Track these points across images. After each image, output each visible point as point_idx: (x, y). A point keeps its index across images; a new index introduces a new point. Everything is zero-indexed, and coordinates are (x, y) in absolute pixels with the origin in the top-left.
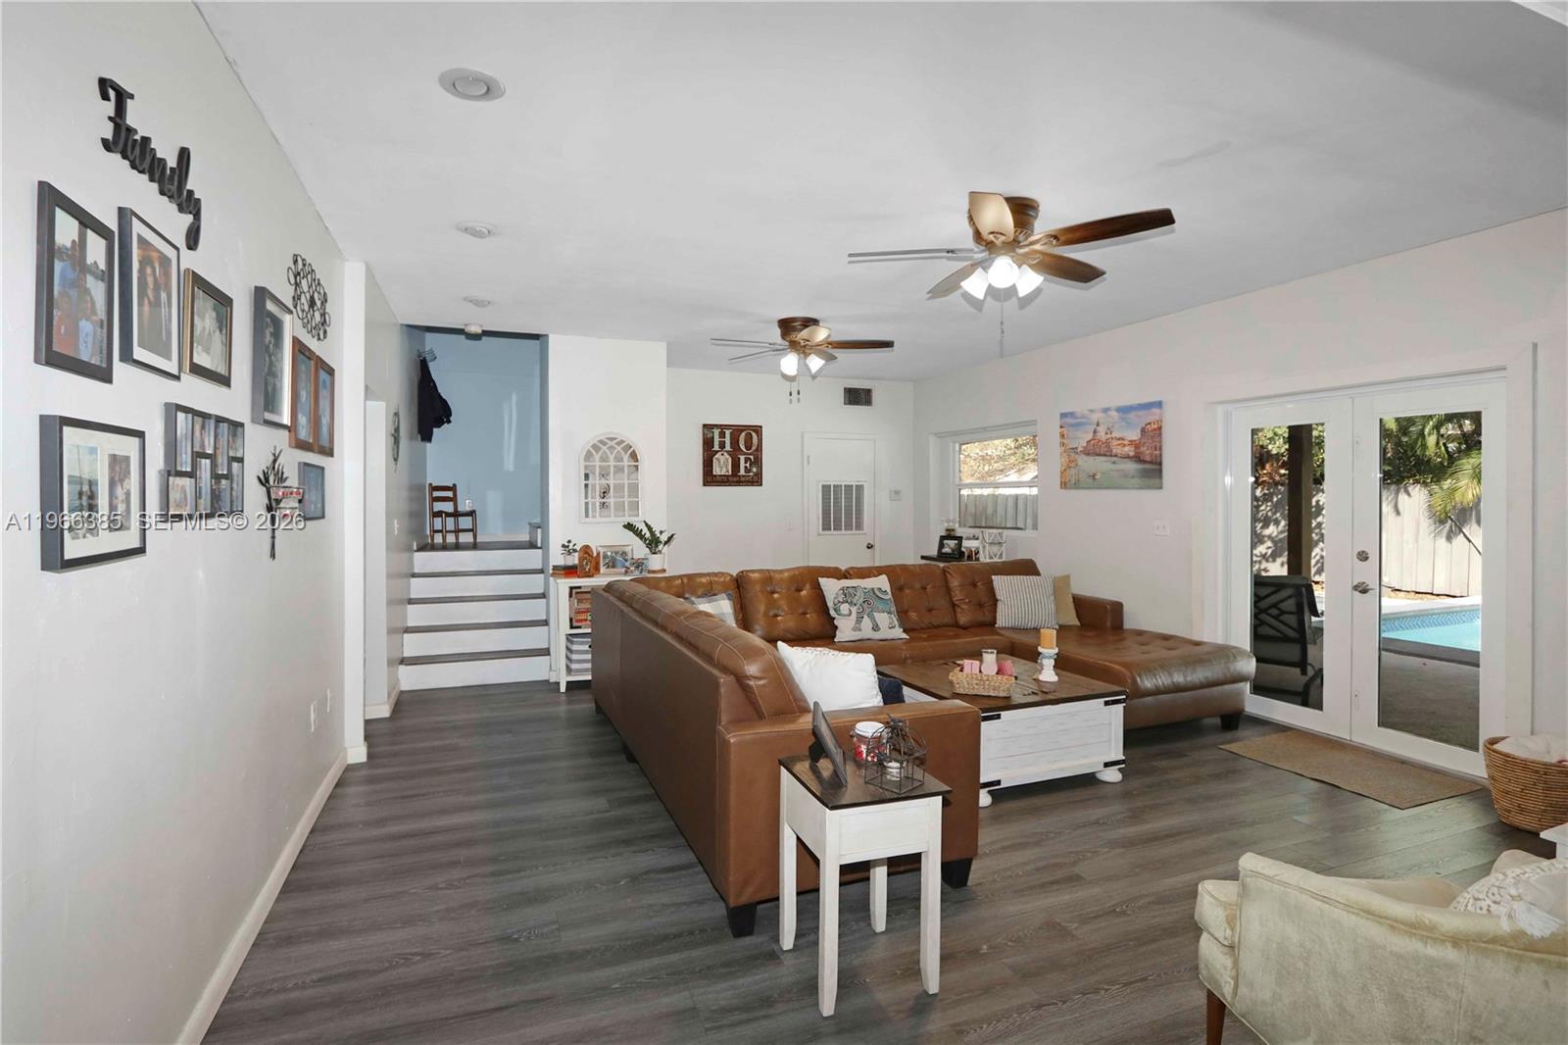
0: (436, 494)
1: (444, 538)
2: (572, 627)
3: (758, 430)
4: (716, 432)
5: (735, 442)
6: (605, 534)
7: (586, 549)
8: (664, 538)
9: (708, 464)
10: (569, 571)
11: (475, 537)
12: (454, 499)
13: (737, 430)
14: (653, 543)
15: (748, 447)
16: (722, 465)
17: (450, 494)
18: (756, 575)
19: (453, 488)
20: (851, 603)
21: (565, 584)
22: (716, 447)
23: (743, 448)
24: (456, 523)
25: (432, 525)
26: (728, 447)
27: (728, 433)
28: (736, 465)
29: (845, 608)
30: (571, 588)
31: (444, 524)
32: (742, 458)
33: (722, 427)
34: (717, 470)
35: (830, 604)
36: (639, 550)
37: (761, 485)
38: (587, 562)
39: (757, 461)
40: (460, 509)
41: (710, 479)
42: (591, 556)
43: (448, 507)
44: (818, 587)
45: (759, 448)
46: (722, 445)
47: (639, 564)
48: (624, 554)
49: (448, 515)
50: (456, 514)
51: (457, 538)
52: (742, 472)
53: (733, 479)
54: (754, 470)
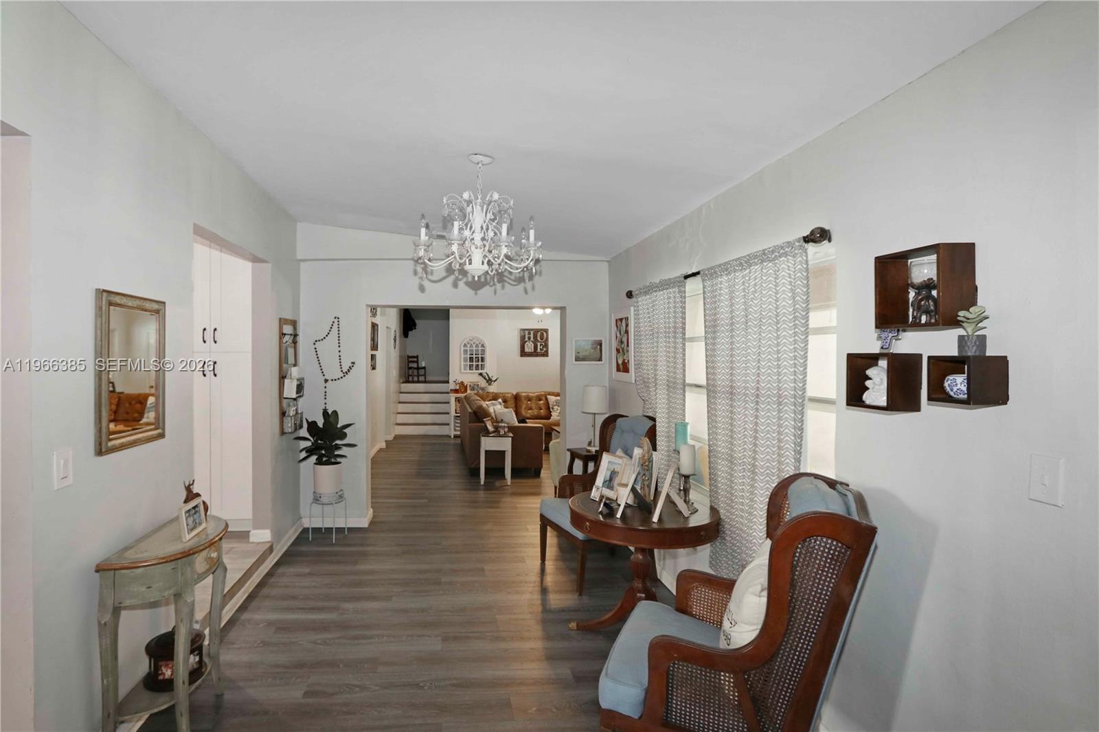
0: (410, 359)
1: (413, 378)
2: (456, 413)
3: (546, 331)
4: (527, 332)
5: (535, 337)
6: (471, 377)
7: (462, 383)
8: (494, 379)
9: (522, 347)
10: (456, 391)
11: (425, 378)
12: (417, 362)
13: (536, 331)
14: (489, 381)
15: (542, 339)
16: (529, 347)
17: (416, 360)
18: (524, 394)
19: (417, 357)
20: (559, 406)
21: (453, 397)
22: (527, 339)
23: (539, 339)
24: (418, 372)
25: (408, 372)
26: (532, 339)
27: (532, 333)
28: (536, 347)
29: (556, 407)
30: (456, 398)
31: (413, 372)
32: (539, 344)
33: (529, 330)
34: (527, 350)
35: (551, 406)
36: (483, 383)
37: (548, 356)
38: (463, 387)
39: (546, 346)
40: (420, 366)
41: (523, 353)
42: (464, 385)
43: (415, 365)
44: (547, 399)
45: (547, 339)
46: (529, 338)
47: (483, 389)
48: (478, 385)
49: (414, 368)
50: (418, 368)
51: (418, 378)
52: (539, 350)
53: (535, 354)
54: (545, 349)
